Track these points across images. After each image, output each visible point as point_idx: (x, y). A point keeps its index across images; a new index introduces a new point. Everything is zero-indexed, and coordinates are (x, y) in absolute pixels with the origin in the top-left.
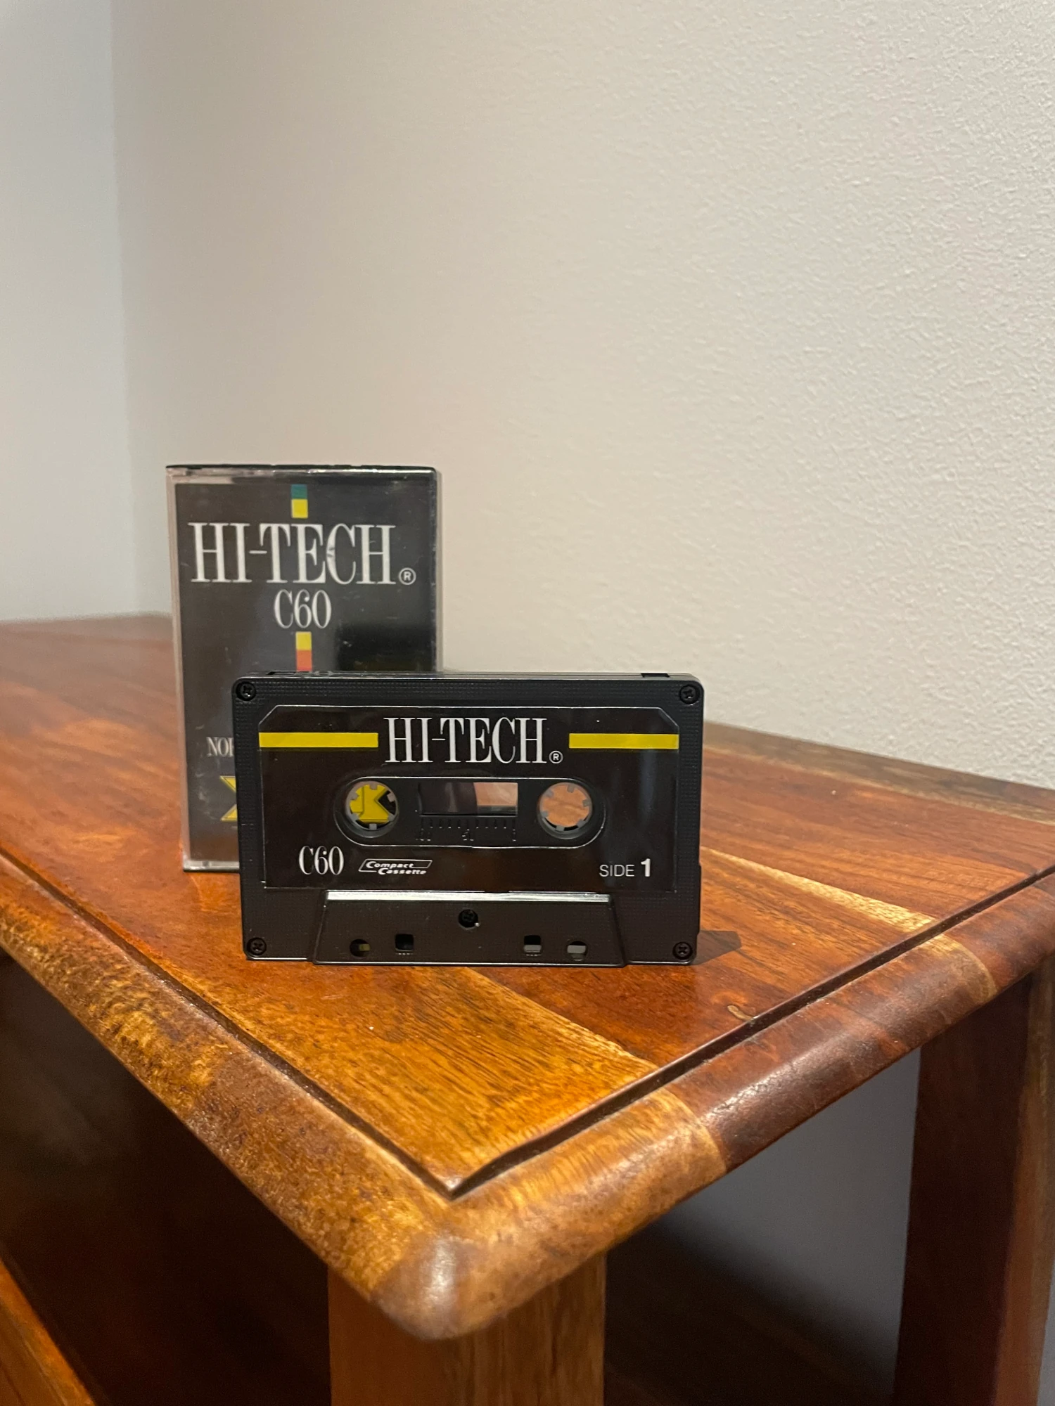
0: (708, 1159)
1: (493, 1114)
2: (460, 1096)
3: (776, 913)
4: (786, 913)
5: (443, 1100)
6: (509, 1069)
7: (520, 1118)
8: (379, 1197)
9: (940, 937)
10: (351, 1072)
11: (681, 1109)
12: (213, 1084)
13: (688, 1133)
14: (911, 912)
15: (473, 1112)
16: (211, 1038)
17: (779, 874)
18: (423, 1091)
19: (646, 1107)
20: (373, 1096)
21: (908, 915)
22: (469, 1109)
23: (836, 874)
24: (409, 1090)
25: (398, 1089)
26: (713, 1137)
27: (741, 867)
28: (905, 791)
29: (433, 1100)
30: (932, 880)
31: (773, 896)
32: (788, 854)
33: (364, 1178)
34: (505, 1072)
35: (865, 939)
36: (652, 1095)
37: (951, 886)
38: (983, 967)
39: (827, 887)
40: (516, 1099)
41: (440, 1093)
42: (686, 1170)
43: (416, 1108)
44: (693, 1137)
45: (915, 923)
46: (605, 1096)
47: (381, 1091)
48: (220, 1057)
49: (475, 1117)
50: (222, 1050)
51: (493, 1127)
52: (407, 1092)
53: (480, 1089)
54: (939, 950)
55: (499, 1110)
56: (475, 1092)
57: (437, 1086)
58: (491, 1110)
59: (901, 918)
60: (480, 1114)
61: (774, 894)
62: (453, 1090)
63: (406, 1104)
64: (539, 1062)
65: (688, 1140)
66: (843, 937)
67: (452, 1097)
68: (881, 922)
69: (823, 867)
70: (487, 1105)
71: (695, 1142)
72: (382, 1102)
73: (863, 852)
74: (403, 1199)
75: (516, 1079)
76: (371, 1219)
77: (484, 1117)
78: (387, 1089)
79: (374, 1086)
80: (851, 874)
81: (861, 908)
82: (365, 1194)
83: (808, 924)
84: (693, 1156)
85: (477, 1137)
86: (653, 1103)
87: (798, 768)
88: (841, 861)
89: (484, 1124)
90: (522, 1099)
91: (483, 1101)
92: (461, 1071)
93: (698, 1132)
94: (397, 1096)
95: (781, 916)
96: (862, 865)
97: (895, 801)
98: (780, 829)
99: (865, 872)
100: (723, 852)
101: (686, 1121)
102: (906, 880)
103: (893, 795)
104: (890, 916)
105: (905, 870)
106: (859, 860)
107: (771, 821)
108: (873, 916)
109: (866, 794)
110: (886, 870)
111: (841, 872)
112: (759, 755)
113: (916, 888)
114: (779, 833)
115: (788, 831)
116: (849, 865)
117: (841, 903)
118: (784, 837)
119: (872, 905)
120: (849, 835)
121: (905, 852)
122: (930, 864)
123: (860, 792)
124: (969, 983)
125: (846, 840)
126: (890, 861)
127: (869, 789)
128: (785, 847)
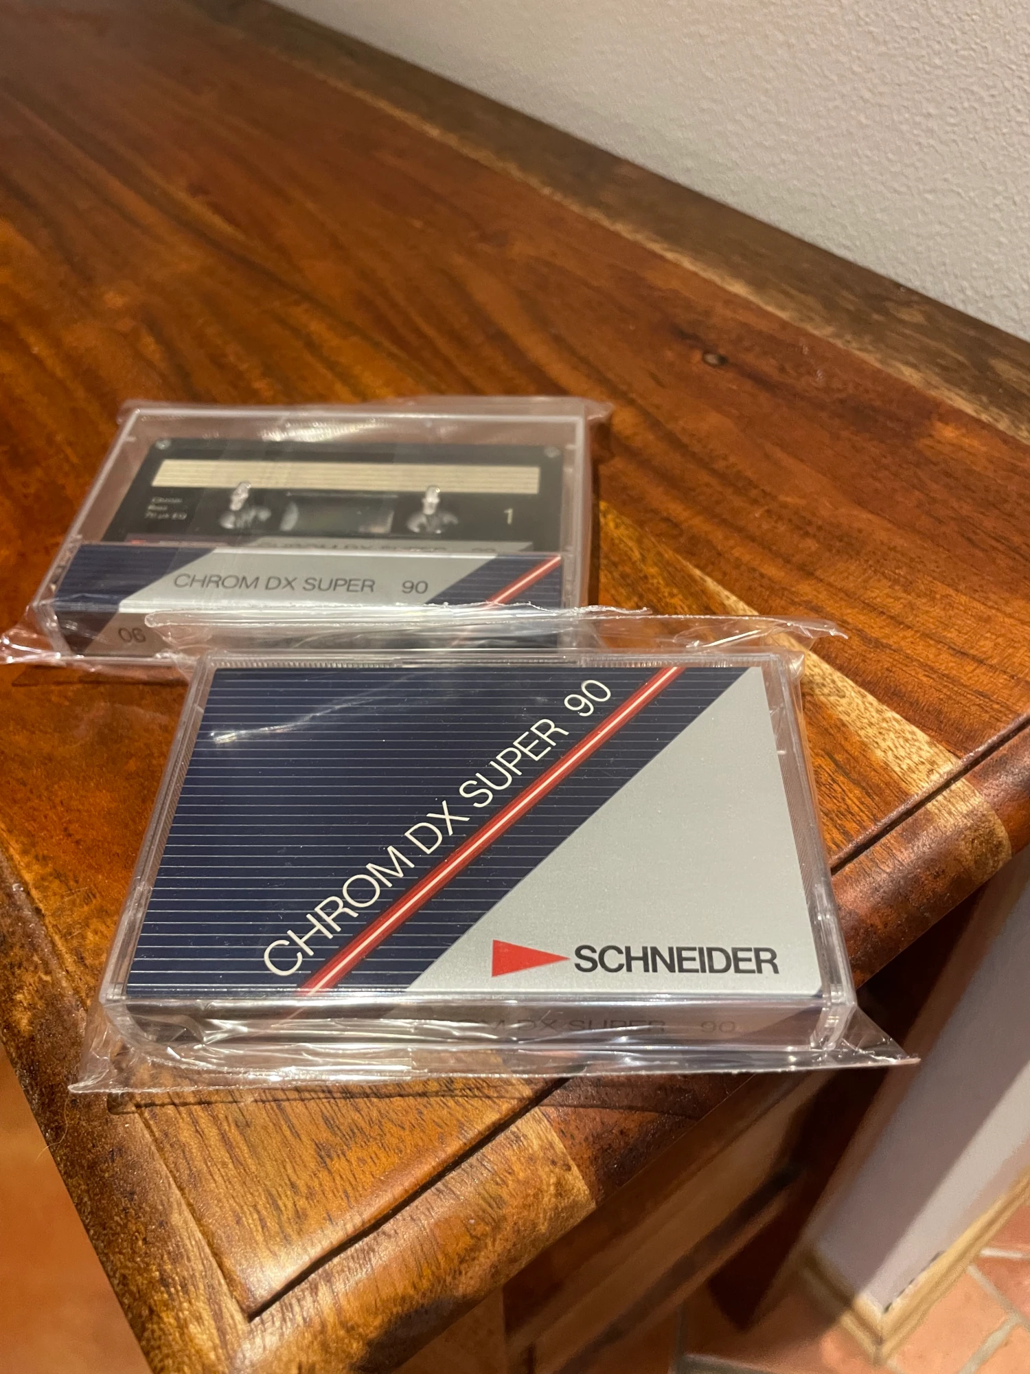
0: (574, 1205)
1: (315, 1183)
2: (285, 1142)
5: (265, 1149)
7: (345, 1192)
8: (177, 1291)
9: (958, 785)
11: (551, 1145)
12: (32, 1039)
13: (553, 1180)
14: (930, 744)
15: (294, 1178)
16: (36, 958)
19: (510, 1144)
21: (927, 751)
22: (290, 1171)
23: (856, 642)
24: (229, 1125)
26: (585, 1178)
28: (1003, 425)
29: (252, 1147)
30: (981, 662)
32: (806, 589)
33: (166, 1257)
35: (855, 809)
36: (520, 1124)
37: (1002, 679)
39: (837, 675)
40: (349, 1154)
41: (262, 1132)
42: (543, 1228)
43: (231, 1166)
44: (558, 1184)
45: (931, 771)
46: (453, 1146)
48: (41, 998)
49: (293, 1185)
50: (44, 984)
51: (311, 1213)
53: (312, 1128)
54: (950, 813)
55: (323, 1175)
56: (304, 1138)
58: (315, 1174)
59: (916, 758)
60: (300, 1184)
63: (221, 1154)
65: (552, 1190)
66: (830, 806)
67: (275, 1141)
68: (886, 767)
70: (312, 1165)
71: (561, 1189)
72: (193, 1145)
73: (908, 587)
74: (201, 1306)
76: (169, 1319)
77: (304, 1190)
80: (878, 645)
81: (871, 731)
82: (164, 1281)
84: (555, 1208)
85: (289, 1231)
86: (518, 1137)
87: (872, 359)
88: (870, 607)
89: (302, 1203)
90: (355, 1153)
91: (308, 1153)
93: (569, 1177)
94: (212, 1134)
96: (896, 621)
97: (984, 449)
98: (810, 523)
99: (896, 638)
100: (720, 582)
101: (554, 1163)
102: (946, 662)
103: (985, 432)
104: (902, 753)
105: (951, 635)
106: (897, 608)
107: (803, 502)
108: (879, 753)
109: (949, 433)
110: (925, 636)
111: (865, 639)
112: (828, 322)
113: (954, 681)
114: (807, 534)
115: (820, 528)
116: (881, 621)
117: (845, 718)
118: (811, 545)
119: (884, 725)
120: (899, 542)
121: (962, 586)
122: (988, 620)
123: (939, 425)
124: (976, 862)
125: (892, 554)
126: (937, 611)
127: (955, 416)
128: (806, 571)
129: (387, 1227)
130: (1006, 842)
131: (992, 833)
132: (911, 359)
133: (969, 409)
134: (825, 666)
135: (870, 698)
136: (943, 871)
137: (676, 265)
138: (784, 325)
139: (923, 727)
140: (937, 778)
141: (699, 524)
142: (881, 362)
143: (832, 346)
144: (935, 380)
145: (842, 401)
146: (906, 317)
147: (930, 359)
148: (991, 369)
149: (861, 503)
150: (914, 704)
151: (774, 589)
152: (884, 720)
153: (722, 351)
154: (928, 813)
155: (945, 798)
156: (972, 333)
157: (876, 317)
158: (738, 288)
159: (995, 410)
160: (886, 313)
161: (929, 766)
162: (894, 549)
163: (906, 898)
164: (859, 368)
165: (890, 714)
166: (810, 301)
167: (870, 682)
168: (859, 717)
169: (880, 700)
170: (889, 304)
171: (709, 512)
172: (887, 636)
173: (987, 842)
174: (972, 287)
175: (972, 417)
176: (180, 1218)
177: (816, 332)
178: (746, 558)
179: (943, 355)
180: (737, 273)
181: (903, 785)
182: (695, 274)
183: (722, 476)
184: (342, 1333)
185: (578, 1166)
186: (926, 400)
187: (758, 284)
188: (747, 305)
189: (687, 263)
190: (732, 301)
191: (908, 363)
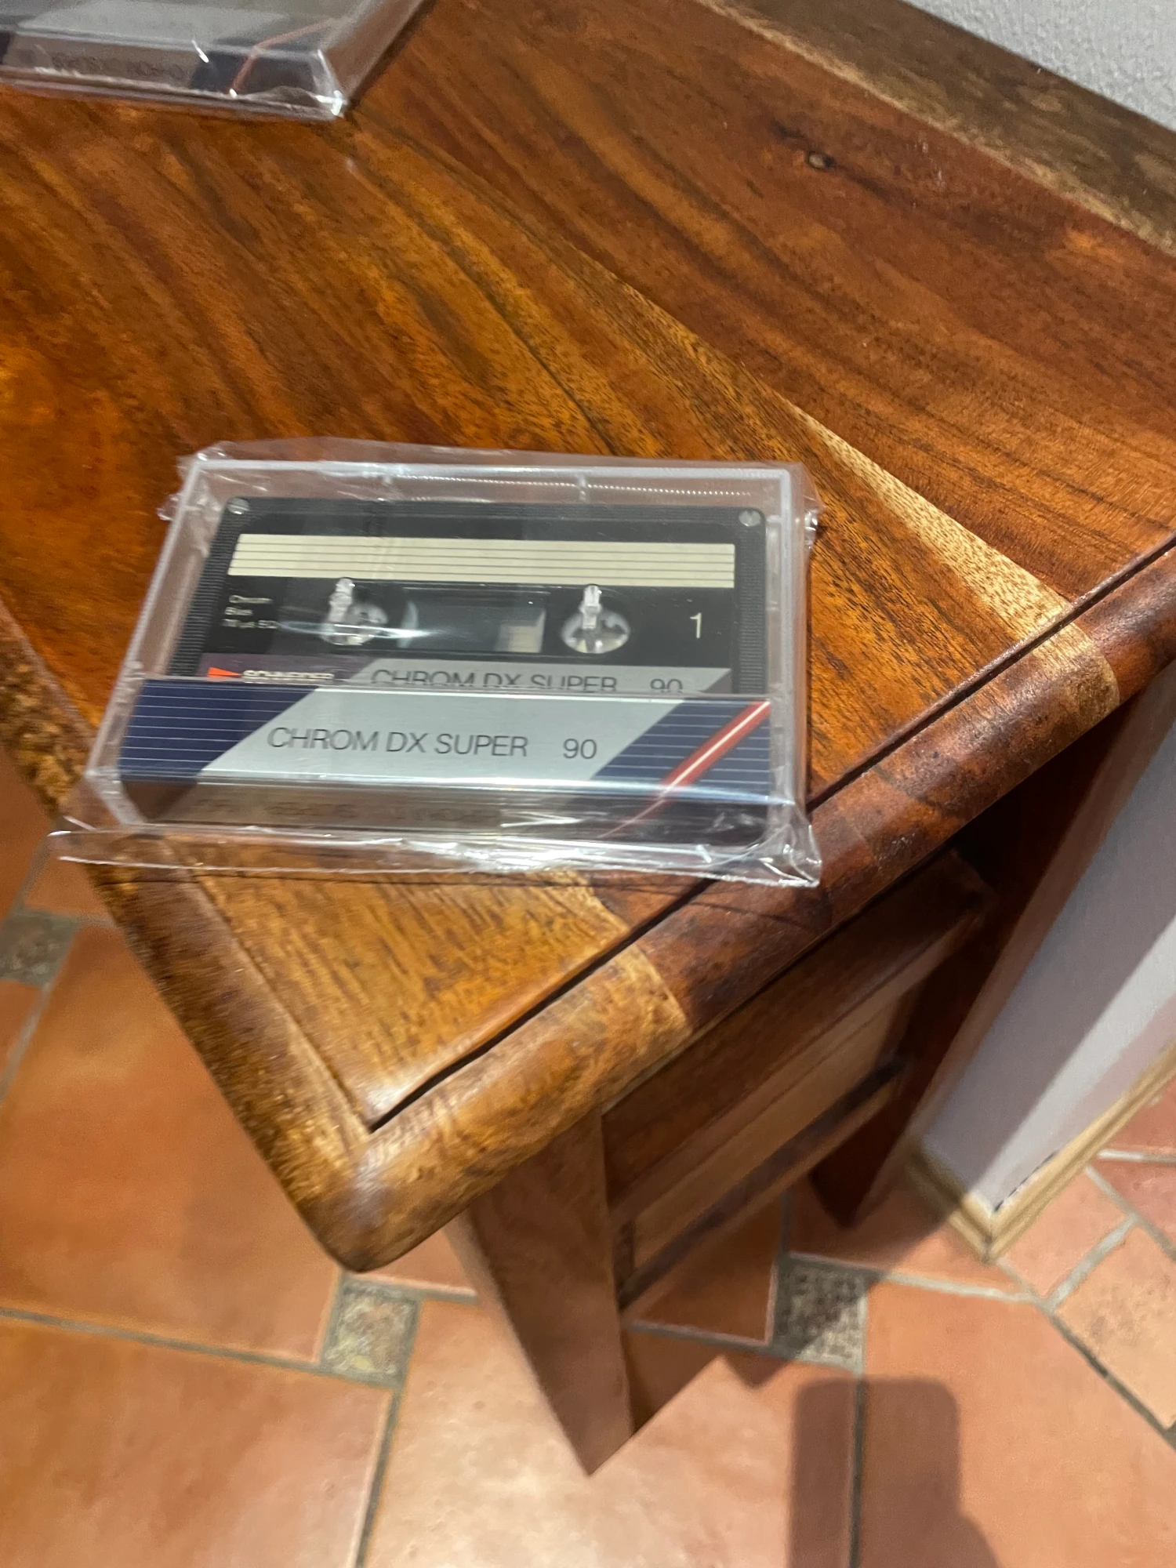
0: (670, 1032)
1: (425, 1013)
2: (394, 978)
3: (856, 588)
4: (869, 588)
5: (375, 984)
6: (455, 928)
7: (455, 1019)
8: (301, 1111)
9: (1067, 631)
10: (276, 924)
11: (648, 978)
13: (651, 1008)
14: (1040, 588)
15: (405, 1008)
17: (887, 483)
18: (353, 966)
19: (609, 977)
20: (298, 974)
21: (1036, 595)
22: (401, 1002)
23: (967, 482)
24: (339, 964)
25: (324, 960)
26: (682, 1005)
27: (839, 465)
29: (363, 984)
30: (1100, 500)
31: (863, 545)
32: (916, 426)
33: (287, 1082)
34: (450, 934)
35: (957, 656)
36: (619, 959)
37: (1122, 517)
38: (1110, 677)
39: (946, 518)
40: (454, 987)
41: (372, 973)
42: (642, 1051)
43: (344, 1000)
44: (656, 1012)
45: (1039, 615)
46: (555, 979)
47: (305, 964)
49: (405, 1016)
52: (336, 967)
53: (418, 965)
54: (1057, 658)
55: (432, 1005)
56: (411, 972)
57: (370, 958)
58: (424, 1005)
59: (1023, 602)
60: (413, 1013)
61: (866, 539)
62: (386, 967)
63: (333, 990)
64: (494, 916)
65: (650, 1017)
66: (931, 653)
67: (384, 978)
68: (992, 613)
69: (955, 462)
70: (422, 996)
71: (659, 1017)
72: (306, 983)
73: (1026, 420)
75: (462, 948)
77: (416, 1018)
78: (313, 959)
79: (300, 955)
80: (991, 485)
81: (978, 576)
83: (891, 618)
84: (654, 1033)
85: (404, 1053)
86: (616, 971)
87: (1000, 157)
88: (986, 444)
89: (414, 1029)
90: (461, 986)
91: (416, 987)
92: (400, 929)
93: (666, 1005)
94: (323, 975)
95: (862, 597)
96: (1011, 458)
97: (1121, 261)
98: (922, 353)
99: (1011, 477)
100: (824, 422)
101: (652, 993)
102: (1062, 501)
103: (1123, 242)
104: (1009, 597)
105: (1071, 471)
106: (1013, 444)
107: (916, 328)
108: (986, 599)
109: (1083, 242)
110: (1042, 473)
111: (977, 478)
112: (952, 114)
113: (1070, 521)
114: (919, 364)
115: (934, 356)
116: (994, 458)
117: (951, 563)
118: (923, 376)
119: (993, 569)
120: (1019, 370)
121: (1086, 418)
122: (1112, 454)
123: (1073, 234)
124: (1081, 708)
125: (1011, 384)
126: (1057, 446)
127: (1094, 223)
128: (916, 406)
129: (495, 1050)
130: (1114, 688)
131: (1099, 678)
132: (1045, 155)
133: (1107, 214)
134: (933, 509)
135: (980, 542)
136: (1046, 718)
137: (778, 47)
138: (900, 117)
139: (1033, 570)
140: (1045, 623)
141: (801, 356)
142: (1011, 159)
143: (956, 142)
144: (1072, 181)
145: (965, 209)
146: (1043, 106)
147: (1067, 155)
148: (1136, 166)
149: (981, 328)
150: (1026, 547)
151: (882, 426)
152: (993, 564)
153: (829, 152)
154: (1034, 659)
155: (1053, 643)
156: (1116, 123)
157: (1007, 105)
158: (849, 74)
159: (1135, 214)
160: (1018, 100)
161: (1037, 610)
162: (1014, 378)
163: (1007, 745)
164: (986, 166)
165: (1000, 558)
166: (933, 87)
167: (980, 525)
168: (966, 562)
169: (990, 544)
170: (1023, 91)
171: (812, 342)
172: (1001, 475)
173: (1095, 687)
174: (1120, 68)
175: (1110, 225)
176: (300, 1048)
177: (938, 125)
178: (851, 393)
179: (1082, 151)
180: (847, 54)
181: (1009, 630)
182: (799, 57)
183: (826, 300)
184: (457, 1141)
185: (676, 996)
186: (1059, 202)
187: (872, 69)
188: (858, 93)
189: (789, 45)
190: (841, 88)
191: (1040, 161)
